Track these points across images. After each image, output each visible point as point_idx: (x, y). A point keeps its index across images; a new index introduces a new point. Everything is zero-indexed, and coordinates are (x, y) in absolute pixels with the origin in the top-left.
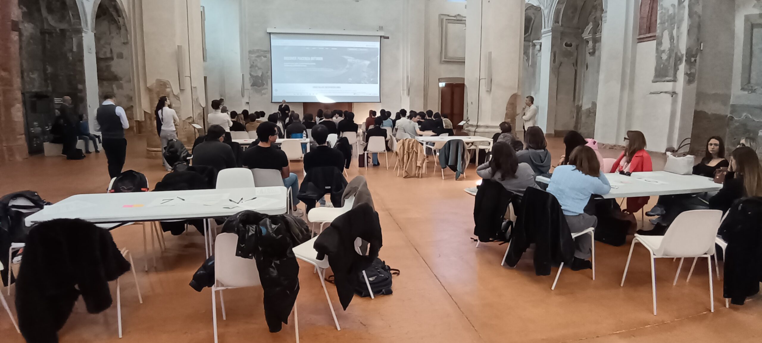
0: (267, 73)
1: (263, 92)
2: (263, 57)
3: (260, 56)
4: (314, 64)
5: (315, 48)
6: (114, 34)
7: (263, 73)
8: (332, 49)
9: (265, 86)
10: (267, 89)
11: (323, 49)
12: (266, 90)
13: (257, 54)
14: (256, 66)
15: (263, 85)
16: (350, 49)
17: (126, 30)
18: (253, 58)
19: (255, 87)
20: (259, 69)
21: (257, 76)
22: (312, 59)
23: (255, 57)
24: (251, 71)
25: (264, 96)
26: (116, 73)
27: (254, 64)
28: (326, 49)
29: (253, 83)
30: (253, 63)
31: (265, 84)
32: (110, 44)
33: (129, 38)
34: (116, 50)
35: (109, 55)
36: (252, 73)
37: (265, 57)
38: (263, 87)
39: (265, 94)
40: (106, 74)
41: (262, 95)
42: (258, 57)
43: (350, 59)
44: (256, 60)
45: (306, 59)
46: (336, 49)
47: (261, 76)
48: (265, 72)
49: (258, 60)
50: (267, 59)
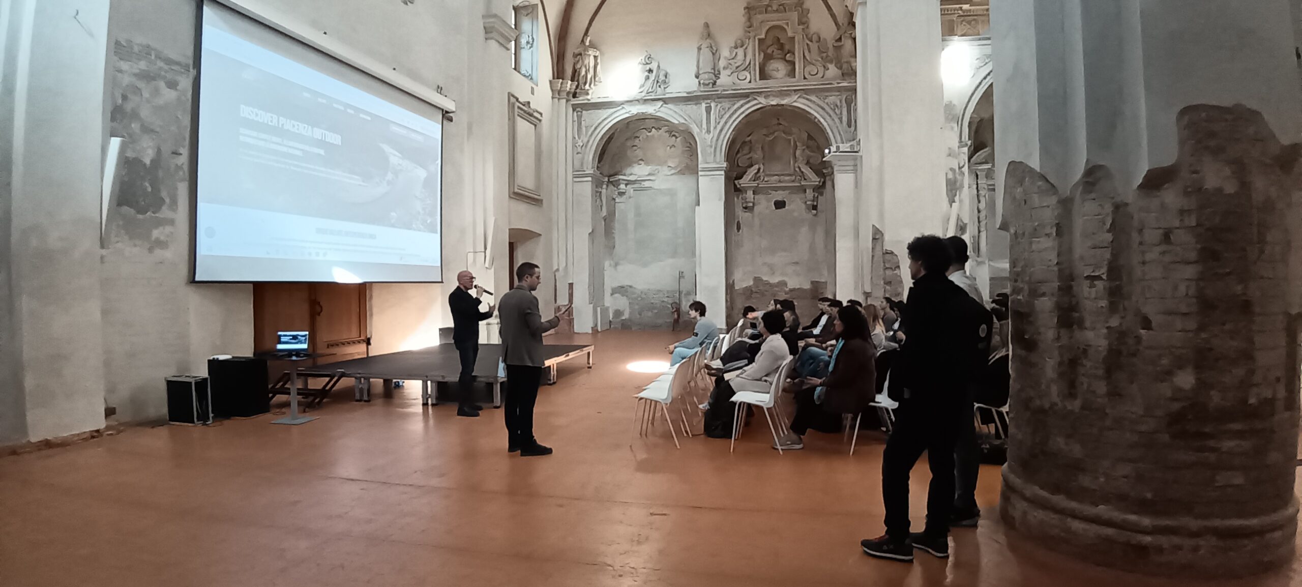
1: (156, 233)
2: (162, 84)
3: (154, 79)
4: (322, 152)
5: (324, 101)
7: (159, 151)
8: (362, 115)
9: (165, 213)
10: (172, 222)
11: (342, 108)
12: (168, 229)
13: (143, 66)
14: (135, 115)
15: (158, 203)
16: (395, 128)
18: (126, 80)
19: (126, 211)
20: (147, 130)
21: (138, 163)
22: (318, 133)
23: (135, 75)
25: (159, 253)
27: (129, 107)
28: (349, 111)
30: (125, 98)
31: (167, 200)
37: (172, 85)
38: (157, 214)
39: (161, 244)
41: (151, 250)
42: (147, 77)
43: (395, 157)
44: (137, 91)
45: (303, 129)
46: (368, 118)
47: (152, 161)
48: (166, 149)
49: (146, 95)
50: (179, 99)
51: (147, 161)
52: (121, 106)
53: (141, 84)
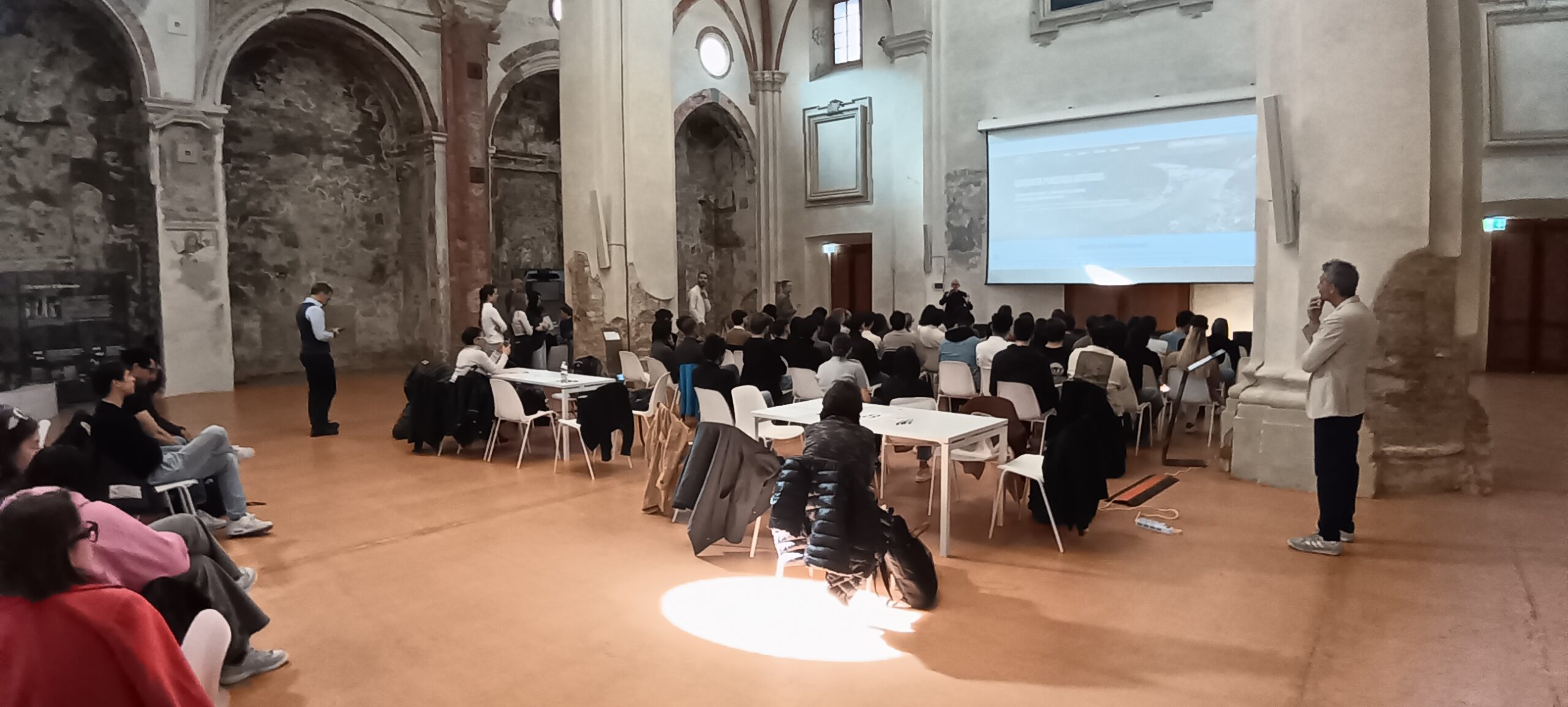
0: (981, 219)
1: (970, 261)
2: (972, 186)
3: (968, 185)
4: (1083, 190)
5: (1084, 153)
6: (737, 169)
7: (972, 219)
9: (976, 250)
10: (979, 254)
11: (1104, 151)
12: (977, 258)
13: (962, 180)
14: (960, 206)
15: (971, 246)
16: (1175, 145)
17: (752, 159)
18: (955, 190)
19: (955, 251)
20: (966, 211)
21: (961, 228)
22: (1079, 178)
23: (959, 186)
24: (949, 218)
25: (971, 270)
26: (738, 234)
27: (956, 203)
28: (1113, 150)
29: (952, 243)
30: (954, 199)
31: (976, 244)
32: (732, 186)
33: (756, 173)
34: (739, 196)
35: (730, 204)
36: (951, 222)
37: (978, 184)
38: (972, 251)
39: (975, 266)
40: (725, 235)
41: (968, 269)
42: (965, 185)
43: (1175, 171)
44: (960, 194)
45: (1064, 180)
46: (1138, 148)
47: (969, 226)
48: (976, 218)
49: (964, 193)
50: (981, 190)
51: (966, 226)
52: (953, 203)
53: (962, 190)
